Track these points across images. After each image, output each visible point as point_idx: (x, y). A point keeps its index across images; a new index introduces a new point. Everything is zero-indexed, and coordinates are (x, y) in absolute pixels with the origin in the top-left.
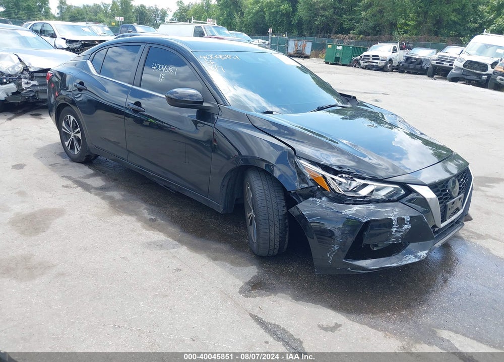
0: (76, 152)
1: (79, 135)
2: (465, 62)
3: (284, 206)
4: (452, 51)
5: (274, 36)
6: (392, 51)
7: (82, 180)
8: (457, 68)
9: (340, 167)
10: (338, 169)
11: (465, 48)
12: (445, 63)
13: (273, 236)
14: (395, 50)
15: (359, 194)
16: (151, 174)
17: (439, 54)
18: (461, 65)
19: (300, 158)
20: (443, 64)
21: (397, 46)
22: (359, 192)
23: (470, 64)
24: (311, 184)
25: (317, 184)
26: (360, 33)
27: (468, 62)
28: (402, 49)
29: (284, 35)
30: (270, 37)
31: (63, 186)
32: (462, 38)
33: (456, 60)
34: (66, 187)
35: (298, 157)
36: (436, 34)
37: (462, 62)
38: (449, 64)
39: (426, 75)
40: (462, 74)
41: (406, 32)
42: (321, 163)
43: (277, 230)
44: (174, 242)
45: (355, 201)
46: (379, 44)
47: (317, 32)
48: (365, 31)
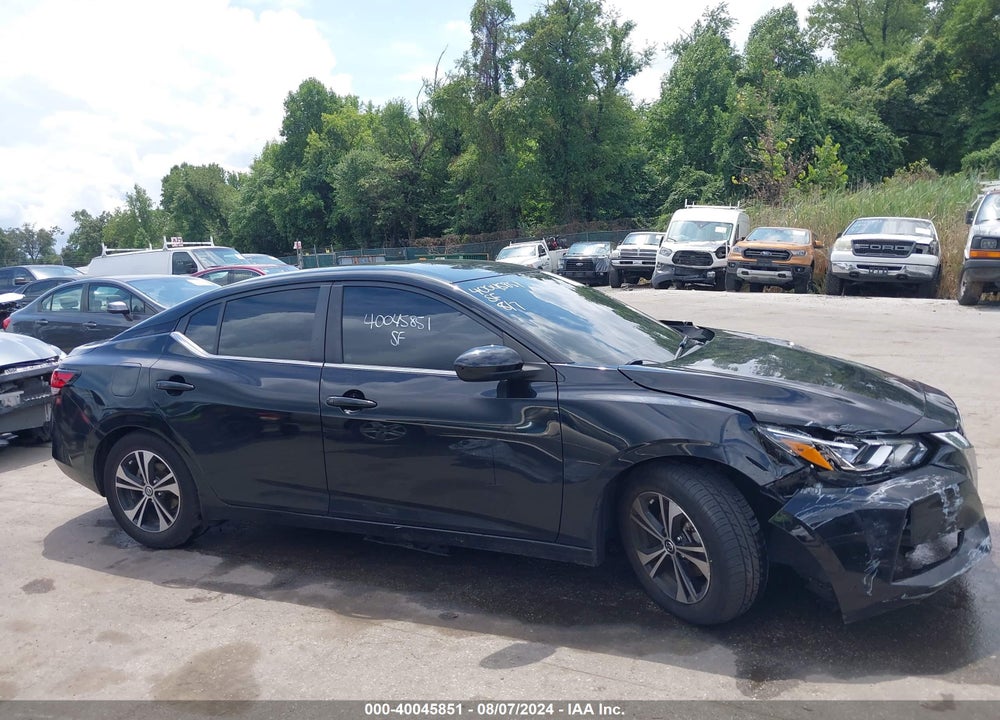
0: (163, 526)
1: (174, 489)
2: (672, 255)
3: (753, 518)
4: (639, 241)
5: (307, 254)
6: (537, 254)
7: (215, 579)
8: (664, 266)
9: (838, 426)
10: (835, 430)
11: (666, 234)
12: (634, 261)
13: (750, 575)
14: (542, 252)
15: (871, 465)
16: (399, 527)
17: (620, 247)
18: (669, 260)
19: (765, 423)
20: (632, 263)
21: (543, 243)
22: (869, 462)
23: (683, 256)
24: (799, 465)
25: (807, 463)
26: (461, 231)
27: (679, 254)
28: (551, 248)
29: (328, 251)
30: (300, 258)
31: (188, 600)
32: (635, 219)
33: (657, 253)
34: (197, 600)
35: (758, 422)
36: (589, 217)
37: (669, 255)
38: (641, 261)
39: (607, 285)
40: (676, 275)
41: (540, 220)
42: (808, 424)
43: (756, 562)
44: (534, 644)
45: (868, 478)
46: (511, 246)
47: (382, 238)
48: (470, 228)
